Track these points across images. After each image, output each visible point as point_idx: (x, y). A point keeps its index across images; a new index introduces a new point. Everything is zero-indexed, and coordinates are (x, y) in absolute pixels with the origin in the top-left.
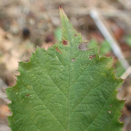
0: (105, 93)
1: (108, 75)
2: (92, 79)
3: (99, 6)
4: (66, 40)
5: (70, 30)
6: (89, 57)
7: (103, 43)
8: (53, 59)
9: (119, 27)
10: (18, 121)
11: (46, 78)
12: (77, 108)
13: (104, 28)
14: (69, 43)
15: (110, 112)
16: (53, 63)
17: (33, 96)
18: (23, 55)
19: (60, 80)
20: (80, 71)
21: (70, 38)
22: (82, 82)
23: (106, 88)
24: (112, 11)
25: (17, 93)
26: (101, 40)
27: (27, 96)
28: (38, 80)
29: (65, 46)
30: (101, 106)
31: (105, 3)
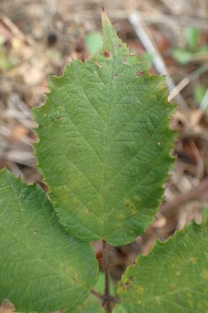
0: (154, 120)
1: (159, 98)
2: (138, 101)
3: (140, 9)
4: (107, 52)
5: (113, 39)
6: (135, 74)
7: (145, 56)
8: (91, 75)
9: (164, 36)
10: (45, 150)
11: (82, 98)
12: (118, 137)
13: (145, 36)
14: (111, 55)
15: (159, 144)
16: (90, 79)
17: (64, 119)
18: (46, 67)
19: (99, 100)
20: (124, 91)
21: (113, 49)
22: (125, 105)
23: (156, 114)
24: (156, 16)
25: (45, 115)
26: (141, 52)
27: (58, 118)
28: (71, 99)
29: (106, 59)
30: (148, 136)
31: (147, 5)
